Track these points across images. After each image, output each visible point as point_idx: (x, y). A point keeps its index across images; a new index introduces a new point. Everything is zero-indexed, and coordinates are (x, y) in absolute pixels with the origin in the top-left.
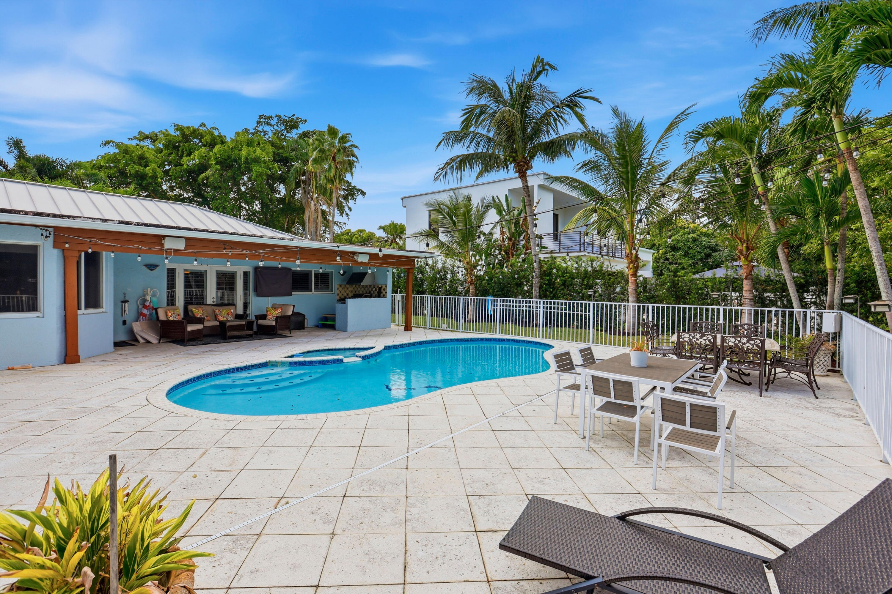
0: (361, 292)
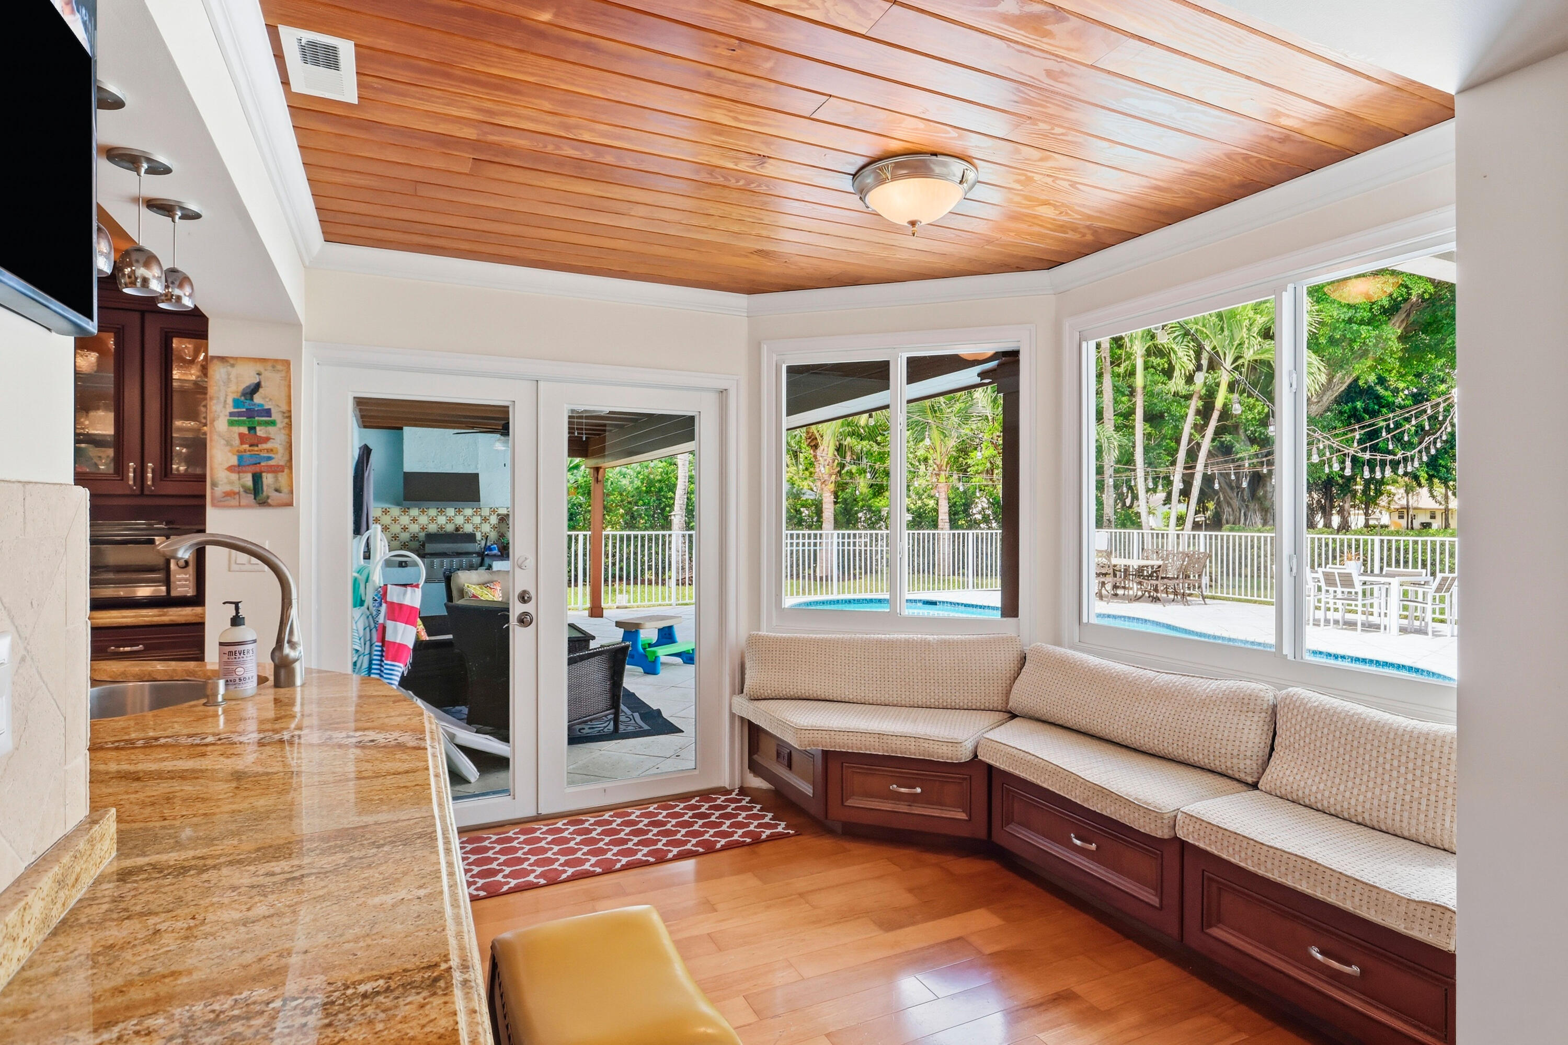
0: (468, 528)
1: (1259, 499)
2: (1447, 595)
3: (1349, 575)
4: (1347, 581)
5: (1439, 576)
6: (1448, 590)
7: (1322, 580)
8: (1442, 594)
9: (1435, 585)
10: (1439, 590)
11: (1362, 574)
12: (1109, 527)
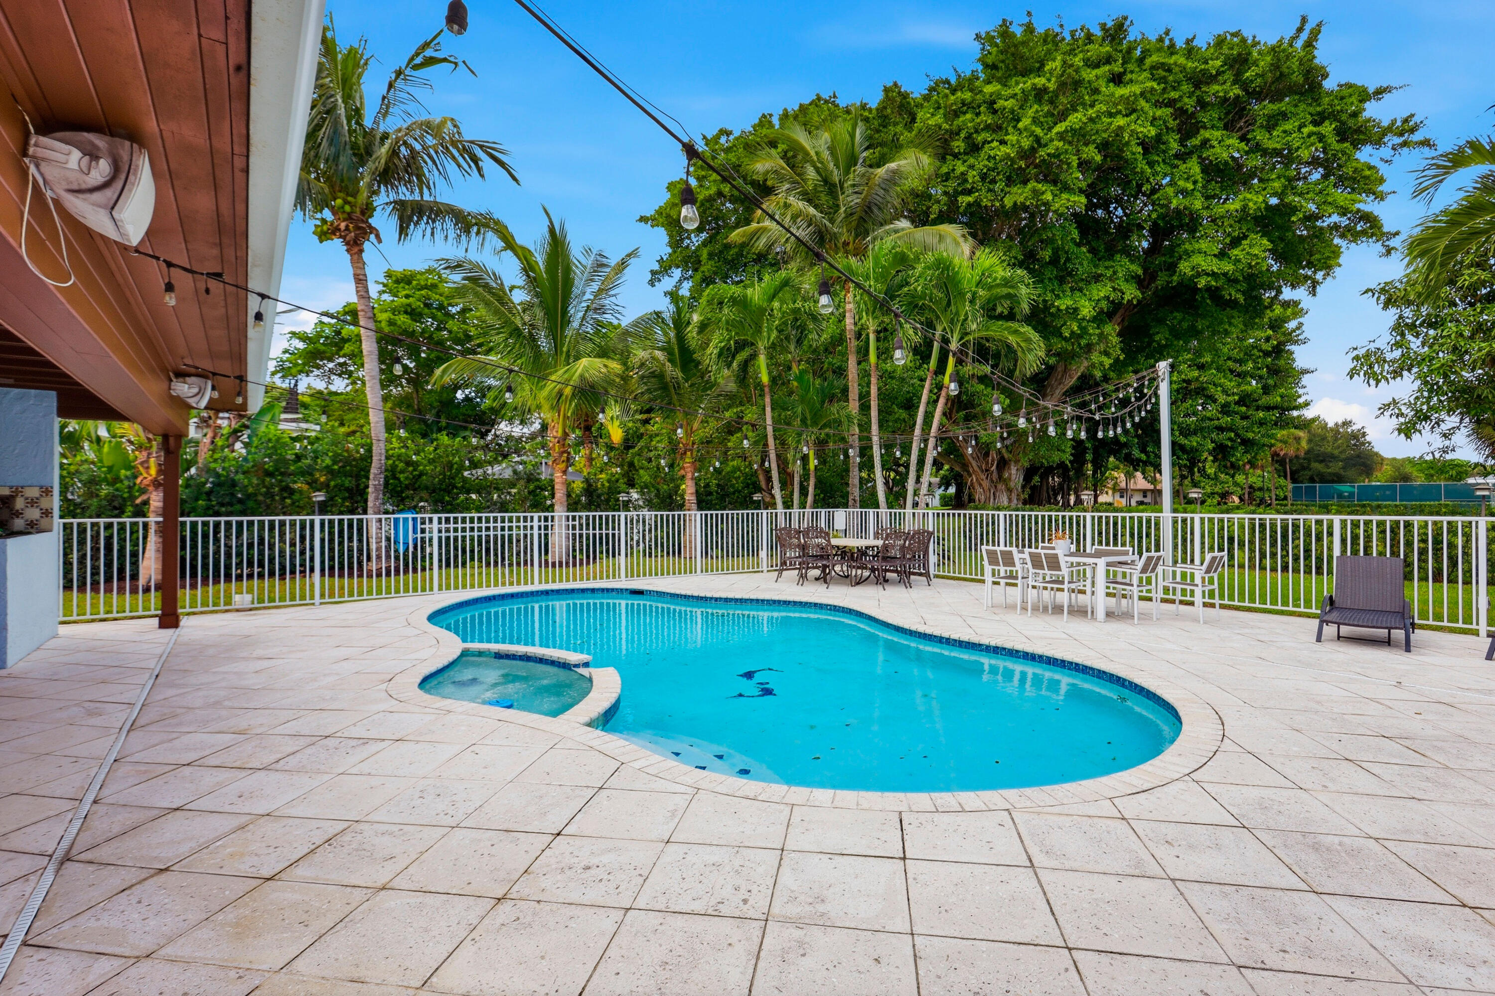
1: (1005, 480)
2: (1153, 575)
3: (1056, 557)
4: (1054, 563)
5: (1145, 555)
6: (1153, 570)
7: (1028, 561)
8: (1148, 574)
9: (1140, 565)
10: (1144, 571)
11: (1071, 555)
12: (854, 507)
